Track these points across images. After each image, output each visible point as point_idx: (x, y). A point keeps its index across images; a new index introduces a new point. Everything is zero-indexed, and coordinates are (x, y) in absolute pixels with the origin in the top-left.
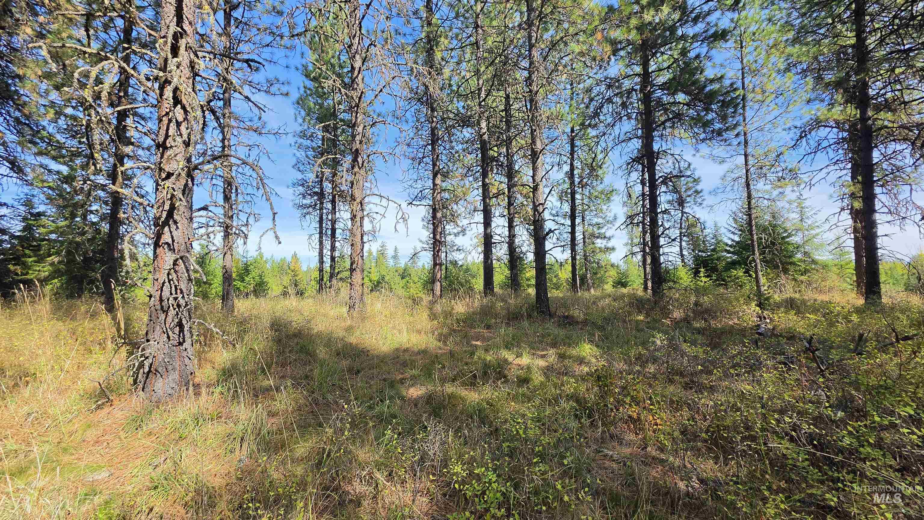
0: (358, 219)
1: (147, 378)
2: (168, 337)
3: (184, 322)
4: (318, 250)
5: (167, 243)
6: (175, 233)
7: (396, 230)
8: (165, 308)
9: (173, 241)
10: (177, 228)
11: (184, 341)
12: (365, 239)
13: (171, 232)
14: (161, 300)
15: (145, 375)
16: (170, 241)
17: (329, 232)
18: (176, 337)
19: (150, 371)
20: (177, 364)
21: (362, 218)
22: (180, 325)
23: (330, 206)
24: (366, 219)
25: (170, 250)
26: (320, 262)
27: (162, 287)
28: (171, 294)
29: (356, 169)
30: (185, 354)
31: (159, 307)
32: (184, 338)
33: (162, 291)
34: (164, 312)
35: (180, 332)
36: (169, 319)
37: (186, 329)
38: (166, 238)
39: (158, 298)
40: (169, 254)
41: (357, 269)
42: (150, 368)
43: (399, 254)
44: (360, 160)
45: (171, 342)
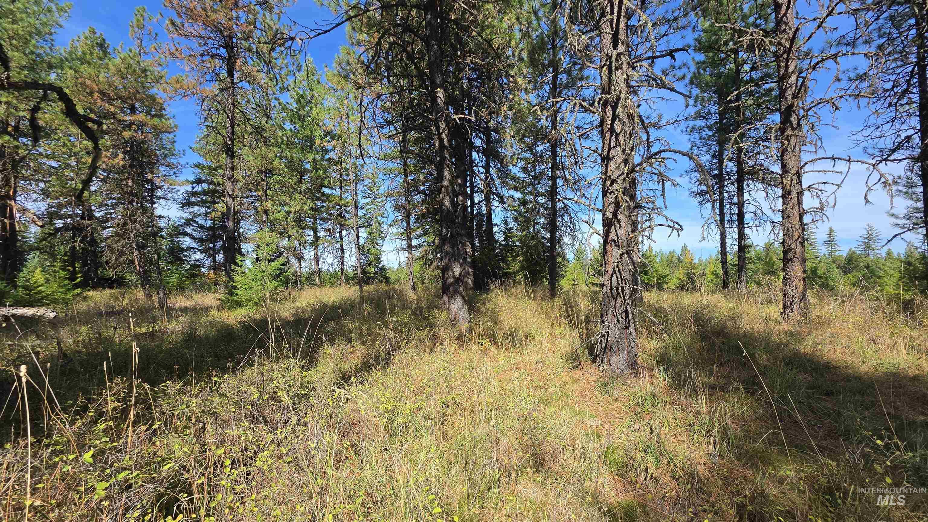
0: (794, 195)
1: (604, 352)
2: (618, 321)
3: (629, 309)
4: (719, 240)
5: (614, 240)
6: (619, 231)
7: (867, 201)
8: (615, 296)
9: (618, 238)
10: (621, 226)
11: (630, 326)
12: (807, 219)
13: (616, 231)
14: (611, 289)
15: (602, 350)
16: (615, 238)
17: (735, 217)
18: (624, 321)
19: (606, 347)
20: (626, 345)
21: (800, 194)
22: (626, 312)
23: (733, 188)
24: (806, 193)
25: (616, 246)
26: (722, 254)
27: (611, 278)
28: (618, 284)
29: (789, 132)
30: (630, 337)
31: (609, 294)
32: (629, 323)
33: (611, 281)
34: (614, 298)
35: (626, 317)
36: (618, 305)
37: (630, 315)
38: (613, 236)
39: (609, 285)
40: (615, 249)
41: (795, 259)
42: (606, 344)
43: (836, 239)
44: (794, 120)
45: (620, 325)
